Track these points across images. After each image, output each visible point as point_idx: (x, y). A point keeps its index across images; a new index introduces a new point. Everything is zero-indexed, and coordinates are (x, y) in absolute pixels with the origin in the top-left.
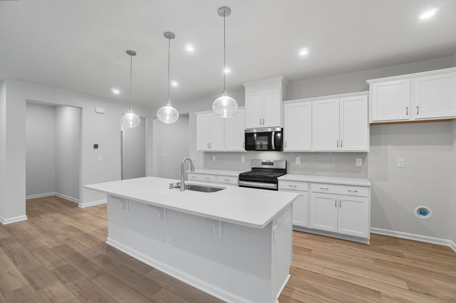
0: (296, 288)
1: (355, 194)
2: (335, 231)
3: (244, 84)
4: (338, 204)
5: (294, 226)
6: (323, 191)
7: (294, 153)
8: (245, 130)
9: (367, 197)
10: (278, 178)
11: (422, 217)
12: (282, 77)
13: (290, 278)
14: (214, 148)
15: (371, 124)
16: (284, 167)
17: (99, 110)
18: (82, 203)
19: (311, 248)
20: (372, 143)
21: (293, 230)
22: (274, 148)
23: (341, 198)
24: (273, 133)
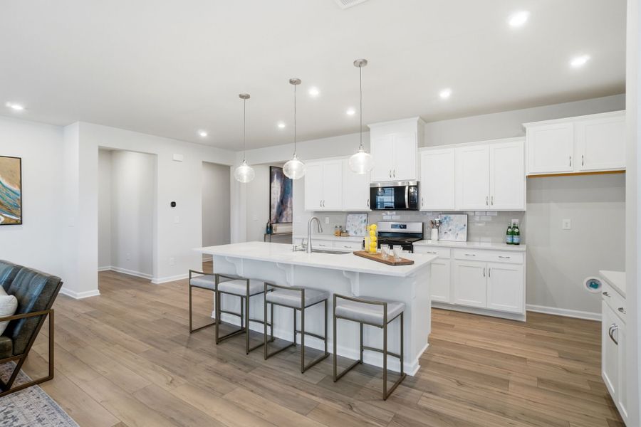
0: (436, 354)
1: (507, 261)
2: (483, 306)
3: (368, 126)
4: (487, 273)
5: (433, 303)
6: (468, 258)
7: (433, 212)
8: (371, 184)
9: (521, 264)
10: (413, 243)
11: (593, 290)
12: (418, 118)
13: (429, 346)
14: (328, 208)
15: (529, 177)
16: (420, 231)
17: (176, 157)
18: (157, 278)
19: (453, 324)
20: (529, 200)
21: (432, 308)
22: (407, 207)
23: (490, 265)
24: (407, 188)
